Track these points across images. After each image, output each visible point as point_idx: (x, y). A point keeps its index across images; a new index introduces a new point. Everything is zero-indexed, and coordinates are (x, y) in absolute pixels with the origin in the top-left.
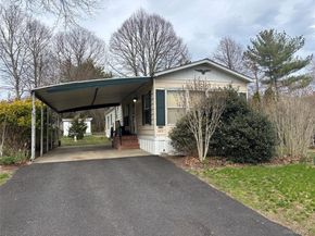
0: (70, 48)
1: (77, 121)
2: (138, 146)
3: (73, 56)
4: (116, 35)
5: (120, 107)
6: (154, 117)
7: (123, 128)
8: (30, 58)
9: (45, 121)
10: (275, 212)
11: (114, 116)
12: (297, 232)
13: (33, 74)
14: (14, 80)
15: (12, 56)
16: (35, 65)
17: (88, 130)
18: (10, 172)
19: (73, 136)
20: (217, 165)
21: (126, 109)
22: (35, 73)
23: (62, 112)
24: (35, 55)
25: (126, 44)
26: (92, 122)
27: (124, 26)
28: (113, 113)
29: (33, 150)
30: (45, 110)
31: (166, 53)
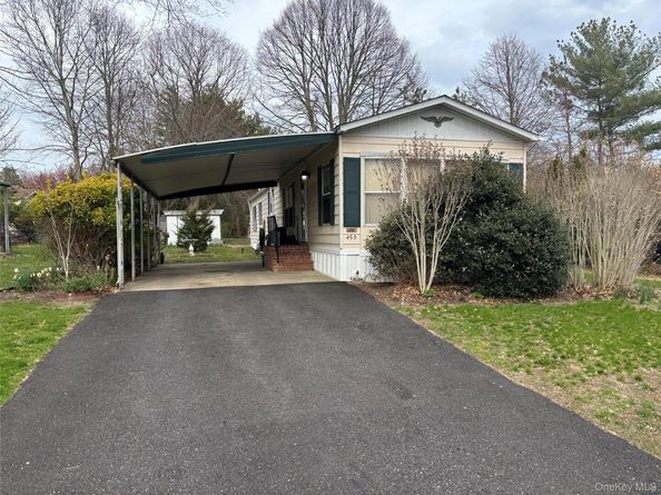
0: (176, 66)
1: (193, 216)
2: (310, 266)
3: (183, 82)
4: (269, 36)
5: (277, 190)
6: (340, 210)
7: (282, 230)
8: (98, 88)
9: (137, 216)
10: (528, 372)
11: (265, 207)
12: (554, 401)
13: (104, 119)
14: (68, 132)
15: (61, 82)
16: (109, 100)
17: (216, 234)
18: (87, 305)
19: (186, 246)
20: (452, 299)
21: (289, 193)
22: (109, 118)
23: (163, 198)
24: (108, 79)
25: (290, 56)
26: (223, 218)
27: (288, 16)
28: (264, 200)
29: (121, 267)
30: (137, 196)
31: (373, 73)
